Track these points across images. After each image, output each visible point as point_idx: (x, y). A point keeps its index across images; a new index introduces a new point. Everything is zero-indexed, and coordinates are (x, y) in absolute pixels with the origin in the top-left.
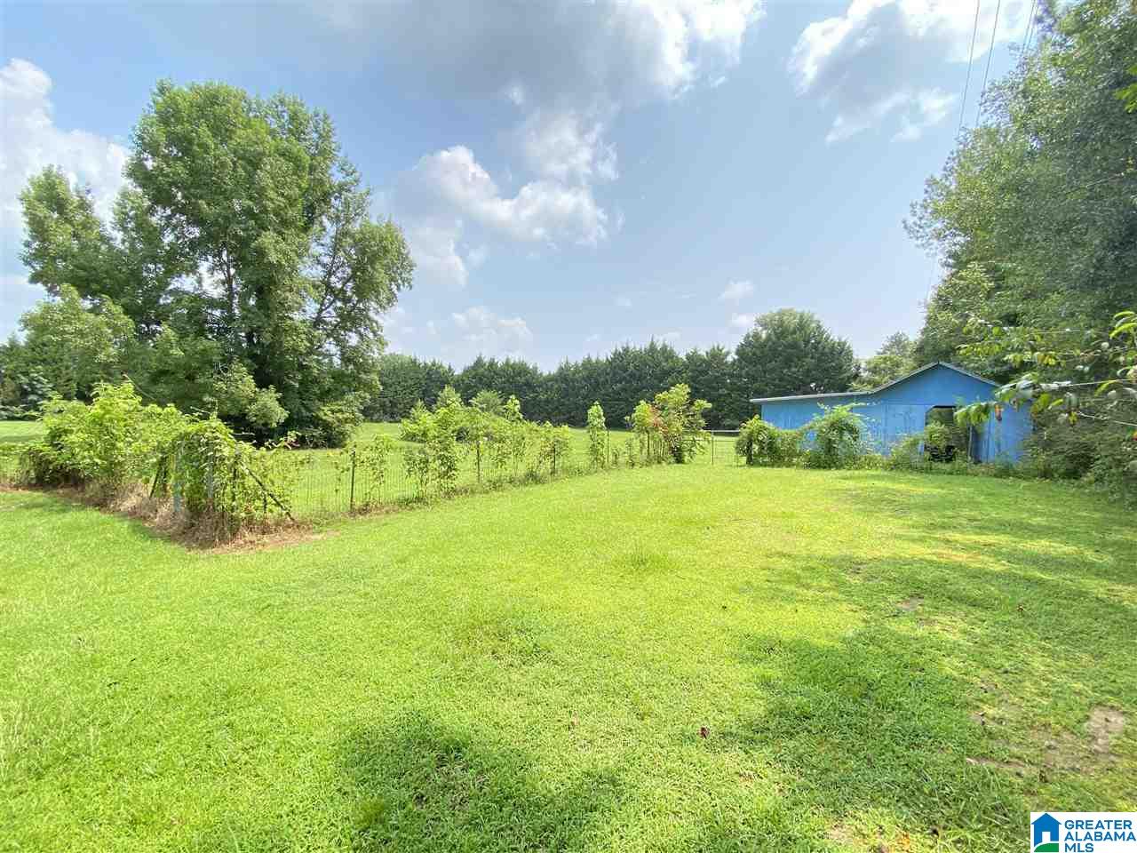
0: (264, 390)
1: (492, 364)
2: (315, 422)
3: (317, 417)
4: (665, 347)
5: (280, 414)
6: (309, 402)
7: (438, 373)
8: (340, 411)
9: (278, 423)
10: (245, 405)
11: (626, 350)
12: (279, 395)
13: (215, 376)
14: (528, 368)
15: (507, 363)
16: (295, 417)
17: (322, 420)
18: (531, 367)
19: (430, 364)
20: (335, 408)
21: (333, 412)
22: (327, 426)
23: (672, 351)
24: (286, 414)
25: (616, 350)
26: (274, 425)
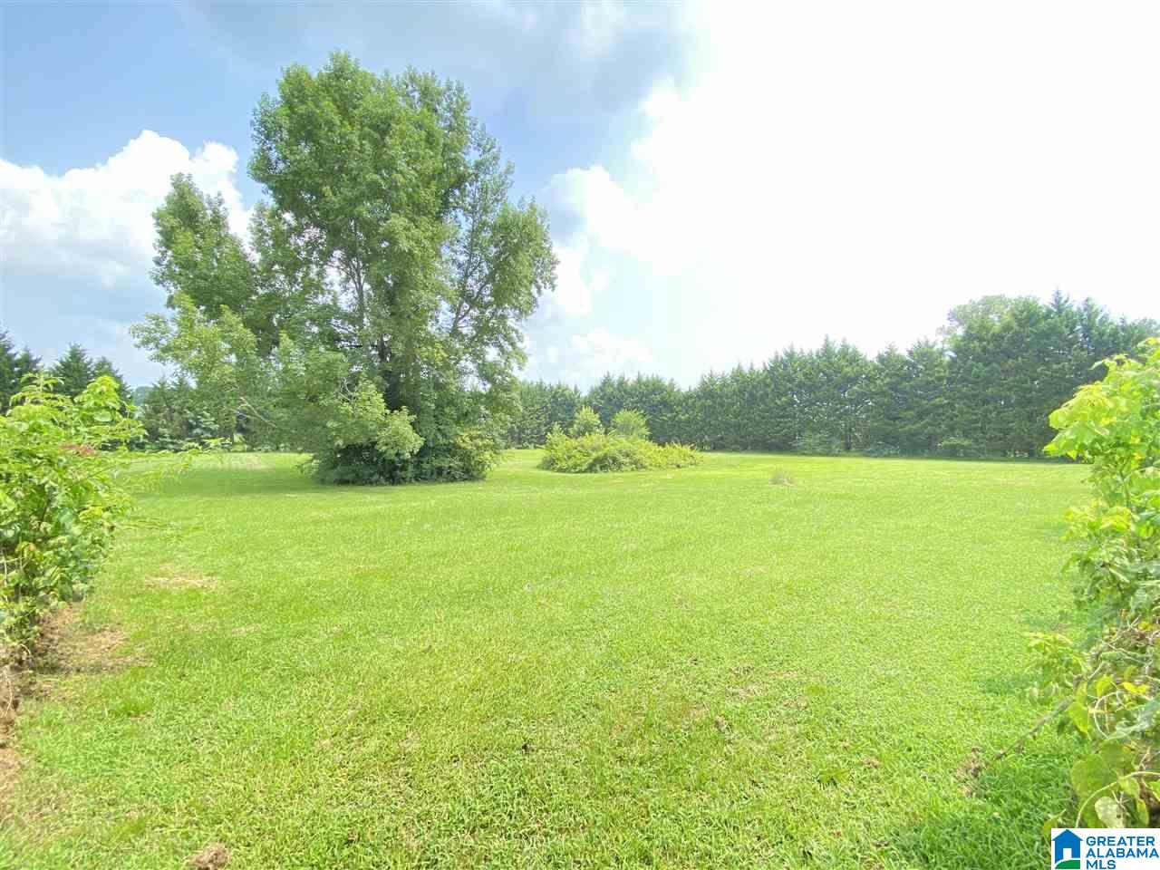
0: (396, 411)
1: (622, 383)
2: (452, 450)
3: (456, 446)
4: (845, 347)
5: (414, 442)
6: (446, 427)
7: (563, 395)
8: (480, 437)
9: (411, 453)
10: (374, 431)
11: (791, 355)
12: (413, 418)
13: (342, 396)
14: (663, 385)
15: (639, 381)
16: (431, 445)
17: (460, 448)
18: (667, 384)
19: (555, 387)
20: (474, 433)
21: (472, 438)
22: (466, 456)
23: (855, 351)
24: (421, 442)
25: (777, 357)
26: (408, 456)
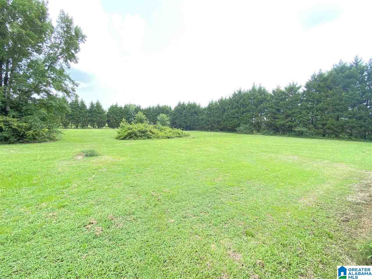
1: (183, 105)
4: (260, 88)
23: (264, 90)
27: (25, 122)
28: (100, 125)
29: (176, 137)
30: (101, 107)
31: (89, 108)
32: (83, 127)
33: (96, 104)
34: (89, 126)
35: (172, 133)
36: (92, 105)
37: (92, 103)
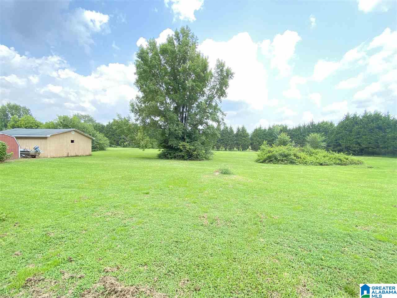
27: (193, 146)
28: (244, 148)
29: (334, 164)
30: (246, 131)
31: (236, 133)
32: (230, 149)
33: (241, 128)
34: (235, 149)
35: (327, 158)
36: (239, 130)
37: (238, 128)
